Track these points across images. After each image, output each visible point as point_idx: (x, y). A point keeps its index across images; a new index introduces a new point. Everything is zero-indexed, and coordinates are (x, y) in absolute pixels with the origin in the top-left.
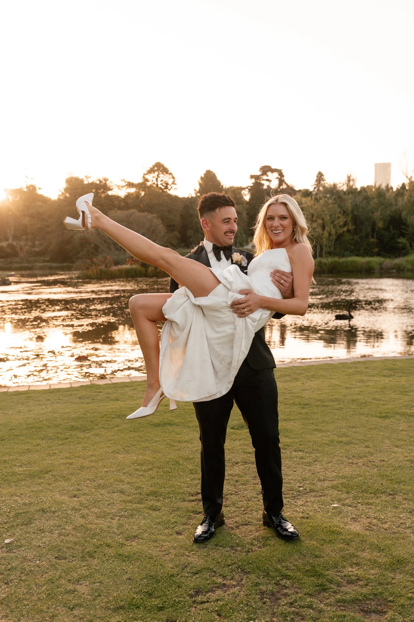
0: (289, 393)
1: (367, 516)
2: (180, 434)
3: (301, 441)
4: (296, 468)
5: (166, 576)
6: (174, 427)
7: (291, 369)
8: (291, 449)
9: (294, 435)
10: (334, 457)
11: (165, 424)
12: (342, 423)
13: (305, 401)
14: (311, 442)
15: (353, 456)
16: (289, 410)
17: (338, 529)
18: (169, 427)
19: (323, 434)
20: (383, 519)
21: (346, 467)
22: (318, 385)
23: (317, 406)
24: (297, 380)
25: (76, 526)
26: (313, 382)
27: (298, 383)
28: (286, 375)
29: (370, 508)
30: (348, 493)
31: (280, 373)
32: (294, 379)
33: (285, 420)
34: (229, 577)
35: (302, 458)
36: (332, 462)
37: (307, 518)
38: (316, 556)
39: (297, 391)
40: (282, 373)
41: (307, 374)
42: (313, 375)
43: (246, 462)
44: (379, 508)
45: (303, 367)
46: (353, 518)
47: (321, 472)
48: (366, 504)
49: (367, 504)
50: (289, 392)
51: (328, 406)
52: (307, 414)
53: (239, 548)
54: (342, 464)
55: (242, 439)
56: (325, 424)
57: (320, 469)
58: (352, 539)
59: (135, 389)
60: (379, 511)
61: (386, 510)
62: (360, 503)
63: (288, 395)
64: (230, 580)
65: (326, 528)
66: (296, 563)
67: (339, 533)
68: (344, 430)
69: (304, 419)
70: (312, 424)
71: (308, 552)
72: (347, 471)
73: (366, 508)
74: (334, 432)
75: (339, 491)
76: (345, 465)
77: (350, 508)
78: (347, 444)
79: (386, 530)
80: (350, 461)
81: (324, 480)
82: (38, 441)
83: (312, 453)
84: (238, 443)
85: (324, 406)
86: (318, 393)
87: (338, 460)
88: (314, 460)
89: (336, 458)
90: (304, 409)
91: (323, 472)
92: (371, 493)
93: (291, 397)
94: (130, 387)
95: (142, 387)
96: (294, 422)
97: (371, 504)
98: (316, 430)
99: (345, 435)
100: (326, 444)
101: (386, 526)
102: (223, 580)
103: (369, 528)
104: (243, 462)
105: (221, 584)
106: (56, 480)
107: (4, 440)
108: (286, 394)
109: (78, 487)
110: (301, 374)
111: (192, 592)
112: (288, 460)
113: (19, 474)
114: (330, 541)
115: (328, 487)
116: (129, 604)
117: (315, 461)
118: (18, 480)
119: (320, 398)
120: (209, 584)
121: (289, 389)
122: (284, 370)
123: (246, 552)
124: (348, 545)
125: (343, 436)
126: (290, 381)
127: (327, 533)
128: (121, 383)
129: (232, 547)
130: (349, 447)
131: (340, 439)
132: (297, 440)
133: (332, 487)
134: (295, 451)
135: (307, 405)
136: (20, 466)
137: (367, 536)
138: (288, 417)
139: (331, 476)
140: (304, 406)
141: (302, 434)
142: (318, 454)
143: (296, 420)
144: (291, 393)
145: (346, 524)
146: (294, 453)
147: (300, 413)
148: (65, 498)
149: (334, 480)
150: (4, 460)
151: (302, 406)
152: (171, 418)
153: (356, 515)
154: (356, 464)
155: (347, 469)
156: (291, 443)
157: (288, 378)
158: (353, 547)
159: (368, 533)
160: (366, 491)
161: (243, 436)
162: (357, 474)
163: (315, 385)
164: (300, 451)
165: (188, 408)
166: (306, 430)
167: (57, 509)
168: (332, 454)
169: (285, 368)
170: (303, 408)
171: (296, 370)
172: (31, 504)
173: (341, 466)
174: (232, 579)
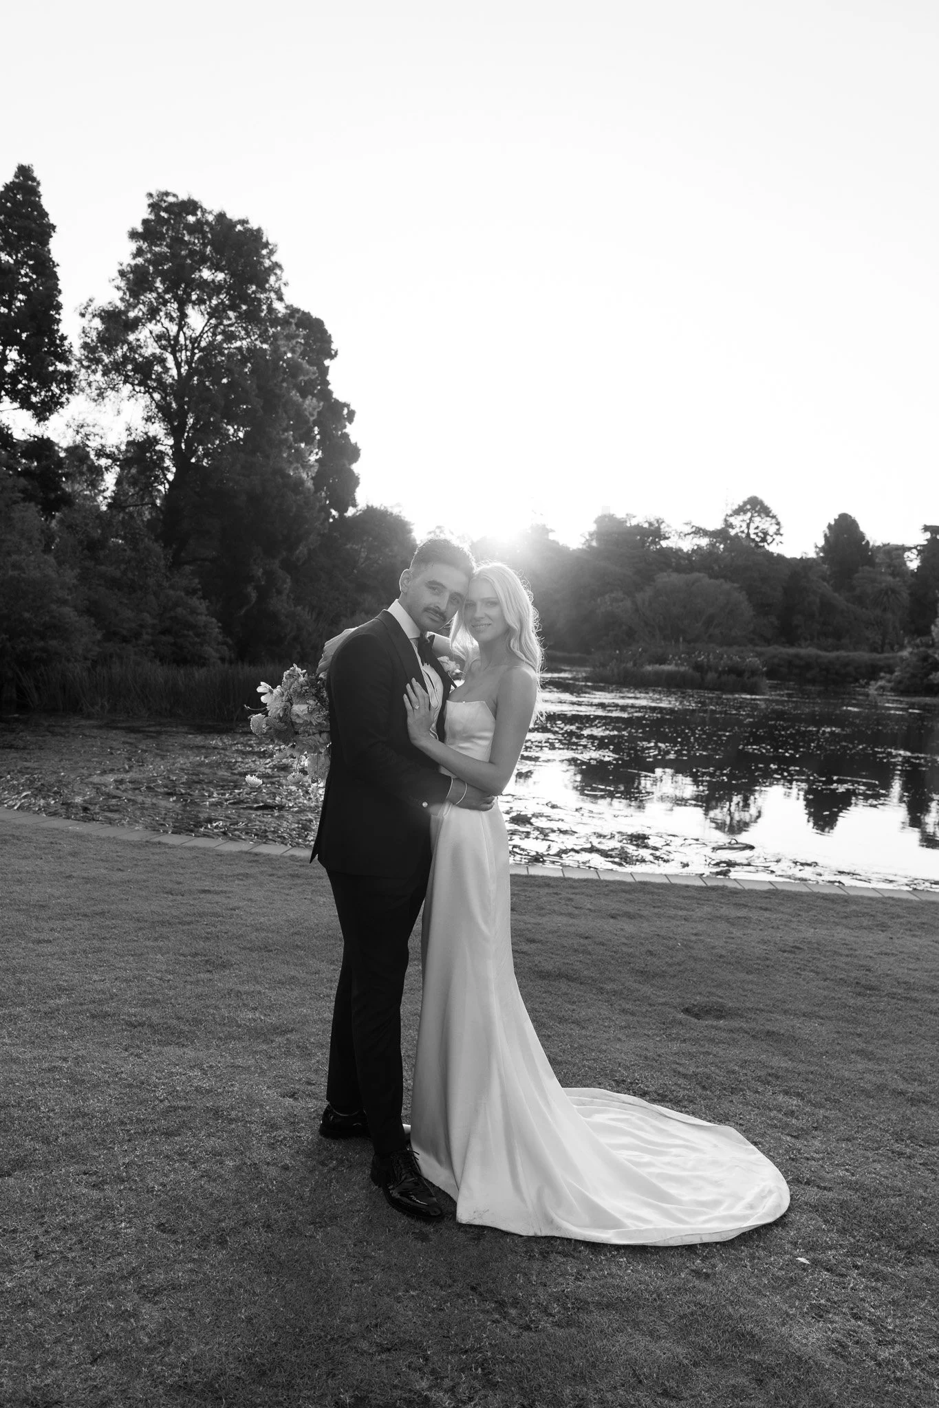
0: (847, 956)
1: (855, 1311)
2: (574, 1003)
3: (812, 1073)
4: (763, 1135)
5: (320, 1338)
6: (572, 984)
7: (884, 903)
8: (780, 1086)
9: (806, 1054)
10: (866, 1128)
11: (560, 976)
12: (929, 1046)
13: (873, 979)
14: (832, 1077)
15: (911, 1137)
16: (826, 993)
17: (757, 1330)
18: (563, 986)
19: (871, 1065)
20: (889, 1331)
21: (879, 1162)
22: (921, 947)
23: (892, 996)
24: (883, 927)
25: (245, 1163)
26: (917, 940)
27: (882, 937)
28: (864, 914)
29: (875, 1289)
30: (843, 1231)
31: (854, 907)
32: (877, 926)
33: (804, 1015)
34: (447, 1383)
35: (791, 1113)
36: (854, 1139)
37: (707, 1276)
38: (665, 1390)
39: (868, 953)
40: (858, 909)
41: (914, 919)
42: (924, 924)
43: (666, 1096)
44: (896, 1295)
45: (911, 901)
46: (819, 1306)
47: (814, 1159)
48: (873, 1275)
49: (877, 1276)
50: (847, 952)
51: (916, 1001)
52: (860, 1009)
53: (513, 1312)
54: (877, 1149)
55: (690, 1039)
56: (884, 1041)
57: (817, 1152)
58: (777, 1370)
59: (556, 894)
60: (894, 1302)
61: (914, 1304)
62: (856, 1267)
63: (844, 959)
64: (446, 1391)
65: (730, 1317)
66: (609, 1396)
67: (753, 1342)
68: (924, 1066)
69: (848, 1021)
70: (859, 1035)
71: (651, 1375)
72: (877, 1171)
73: (866, 1287)
74: (898, 1067)
75: (826, 1222)
76: (882, 1155)
77: (826, 1275)
78: (913, 1101)
79: (879, 1365)
80: (897, 1147)
81: (808, 1183)
82: (323, 966)
83: (821, 1106)
84: (675, 1047)
85: (907, 998)
86: (911, 966)
87: (868, 1138)
88: (815, 1125)
89: (870, 1132)
90: (860, 998)
91: (818, 1160)
92: (899, 1247)
93: (846, 963)
94: (552, 887)
95: (573, 891)
96: (822, 1024)
97: (885, 1278)
98: (860, 1052)
99: (919, 1078)
100: (863, 1091)
101: (884, 1354)
102: (430, 1388)
103: (839, 1350)
104: (658, 1095)
105: (420, 1395)
106: (288, 1053)
107: (271, 951)
108: (841, 955)
109: (313, 1077)
110: (899, 917)
111: (347, 1398)
112: (757, 1111)
113: (239, 1026)
114: (720, 1358)
115: (806, 1204)
116: (205, 1384)
117: (816, 1129)
118: (230, 1037)
119: (907, 979)
120: (395, 1387)
121: (855, 946)
122: (865, 902)
123: (521, 1327)
124: (760, 1381)
125: (915, 1080)
126: (869, 928)
127: (724, 1332)
128: (542, 877)
129: (501, 1304)
130: (914, 1109)
131: (902, 1086)
132: (801, 1067)
133: (815, 1208)
134: (786, 1093)
135: (872, 988)
136: (253, 1009)
137: (823, 1371)
138: (816, 1009)
139: (829, 1176)
140: (867, 989)
141: (822, 1054)
142: (832, 1114)
143: (830, 1018)
144: (851, 955)
145: (786, 1318)
146: (781, 1098)
147: (845, 1006)
148: (273, 1093)
149: (830, 1189)
150: (239, 992)
151: (858, 990)
152: (578, 966)
153: (828, 1300)
154: (909, 1157)
155: (879, 1166)
156: (787, 1070)
157: (865, 922)
158: (767, 1393)
159: (828, 1361)
160: (890, 1239)
161: (695, 1034)
162: (892, 1189)
163: (916, 945)
164: (798, 1095)
165: (625, 949)
166: (838, 1048)
167: (240, 1114)
168: (865, 1118)
169: (870, 899)
170: (859, 994)
171: (891, 906)
172: (208, 1092)
173: (869, 1154)
174: (452, 1390)
